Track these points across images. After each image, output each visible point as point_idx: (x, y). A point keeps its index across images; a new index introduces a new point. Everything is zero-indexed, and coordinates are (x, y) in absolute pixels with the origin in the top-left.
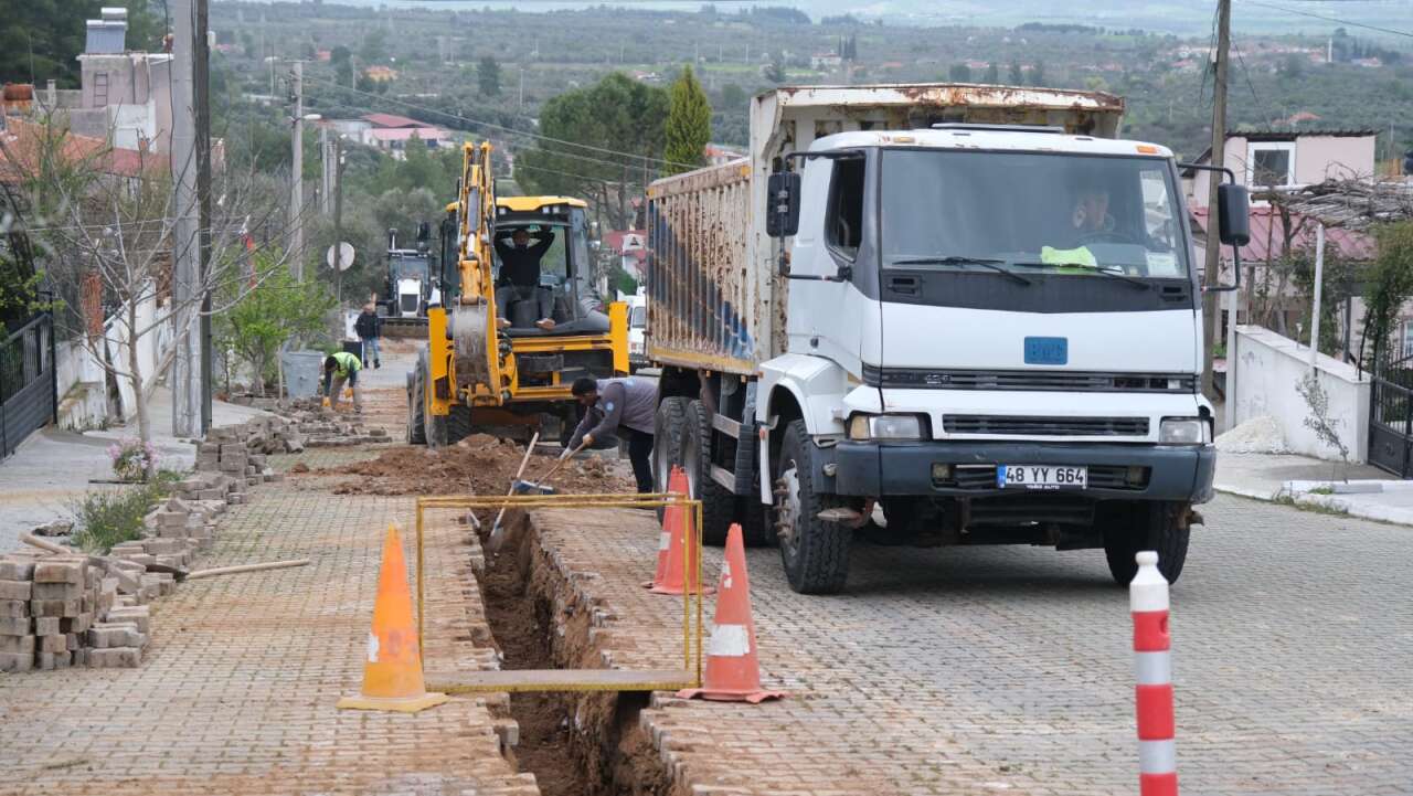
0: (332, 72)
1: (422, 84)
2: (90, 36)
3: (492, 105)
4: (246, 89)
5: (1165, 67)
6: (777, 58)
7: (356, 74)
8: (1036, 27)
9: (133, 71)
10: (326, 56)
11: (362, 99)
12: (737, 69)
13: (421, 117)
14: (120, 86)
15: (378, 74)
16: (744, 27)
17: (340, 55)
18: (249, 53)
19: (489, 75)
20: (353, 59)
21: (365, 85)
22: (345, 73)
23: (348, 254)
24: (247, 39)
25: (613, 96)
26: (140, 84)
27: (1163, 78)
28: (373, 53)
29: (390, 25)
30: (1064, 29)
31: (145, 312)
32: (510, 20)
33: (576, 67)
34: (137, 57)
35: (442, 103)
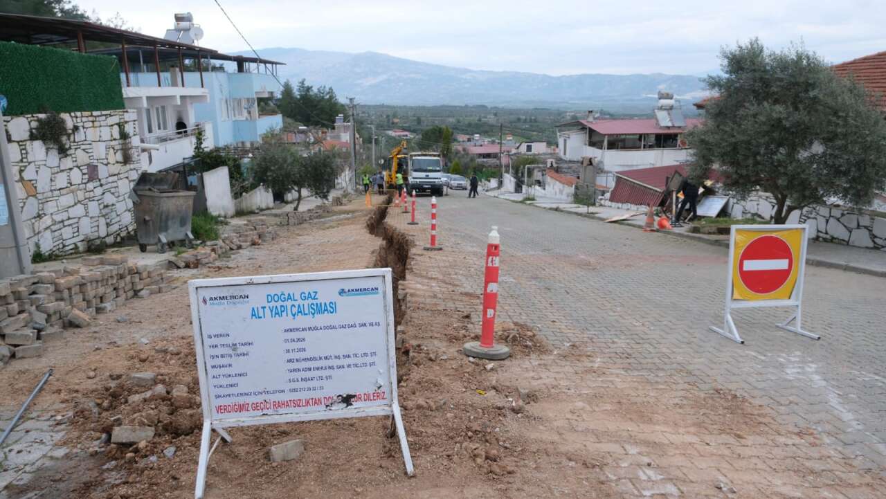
0: (386, 120)
1: (405, 123)
2: (337, 121)
3: (419, 127)
4: (368, 124)
5: (563, 117)
6: (480, 116)
7: (391, 121)
8: (536, 109)
9: (345, 127)
10: (385, 117)
11: (393, 126)
12: (471, 118)
13: (404, 129)
14: (342, 129)
15: (396, 120)
16: (473, 109)
17: (388, 116)
18: (369, 116)
19: (419, 121)
20: (391, 118)
21: (393, 123)
22: (389, 120)
23: (383, 161)
24: (368, 113)
25: (436, 130)
26: (346, 129)
27: (562, 120)
28: (395, 116)
29: (399, 110)
30: (542, 109)
31: (347, 172)
32: (424, 108)
33: (437, 118)
34: (345, 124)
35: (410, 127)
